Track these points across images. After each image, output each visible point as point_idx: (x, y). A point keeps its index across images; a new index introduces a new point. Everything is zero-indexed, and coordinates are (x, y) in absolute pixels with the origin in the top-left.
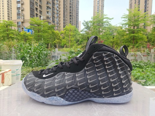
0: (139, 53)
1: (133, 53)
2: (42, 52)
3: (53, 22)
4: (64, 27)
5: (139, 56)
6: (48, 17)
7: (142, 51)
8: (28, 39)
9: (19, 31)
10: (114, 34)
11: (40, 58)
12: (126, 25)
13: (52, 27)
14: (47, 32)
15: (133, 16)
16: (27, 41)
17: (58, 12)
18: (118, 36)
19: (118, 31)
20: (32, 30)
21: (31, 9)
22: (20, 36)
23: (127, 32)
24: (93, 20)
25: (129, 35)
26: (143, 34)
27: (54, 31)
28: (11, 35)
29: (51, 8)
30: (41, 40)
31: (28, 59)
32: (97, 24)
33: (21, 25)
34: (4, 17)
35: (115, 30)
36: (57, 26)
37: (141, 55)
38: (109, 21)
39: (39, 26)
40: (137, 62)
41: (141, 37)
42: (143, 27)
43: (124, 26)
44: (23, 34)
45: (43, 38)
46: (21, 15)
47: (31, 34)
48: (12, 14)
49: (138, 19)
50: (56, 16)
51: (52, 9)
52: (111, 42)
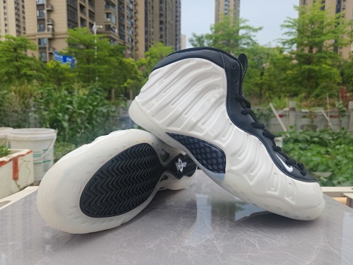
0: (320, 110)
1: (307, 111)
2: (97, 108)
3: (121, 38)
4: (146, 49)
5: (321, 117)
6: (109, 26)
7: (328, 106)
8: (64, 79)
9: (43, 60)
10: (264, 65)
11: (94, 122)
12: (293, 43)
13: (118, 50)
14: (106, 62)
15: (307, 22)
16: (63, 83)
17: (133, 13)
18: (273, 69)
19: (272, 59)
20: (74, 58)
21: (70, 8)
22: (45, 72)
23: (295, 62)
24: (215, 32)
25: (298, 68)
26: (332, 66)
27: (124, 59)
28: (25, 69)
29: (116, 4)
30: (95, 81)
31: (66, 124)
32: (225, 42)
33: (47, 46)
34: (7, 28)
35: (265, 56)
36: (130, 47)
37: (325, 115)
38: (252, 33)
39: (88, 48)
40: (315, 131)
41: (327, 72)
42: (332, 48)
43: (286, 46)
44: (52, 66)
45: (99, 76)
46: (46, 23)
47: (70, 66)
48: (26, 21)
49: (320, 30)
50: (127, 23)
51: (119, 8)
52: (257, 84)
